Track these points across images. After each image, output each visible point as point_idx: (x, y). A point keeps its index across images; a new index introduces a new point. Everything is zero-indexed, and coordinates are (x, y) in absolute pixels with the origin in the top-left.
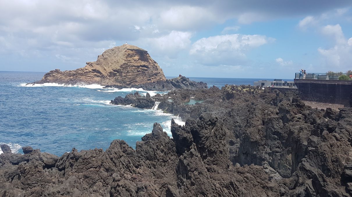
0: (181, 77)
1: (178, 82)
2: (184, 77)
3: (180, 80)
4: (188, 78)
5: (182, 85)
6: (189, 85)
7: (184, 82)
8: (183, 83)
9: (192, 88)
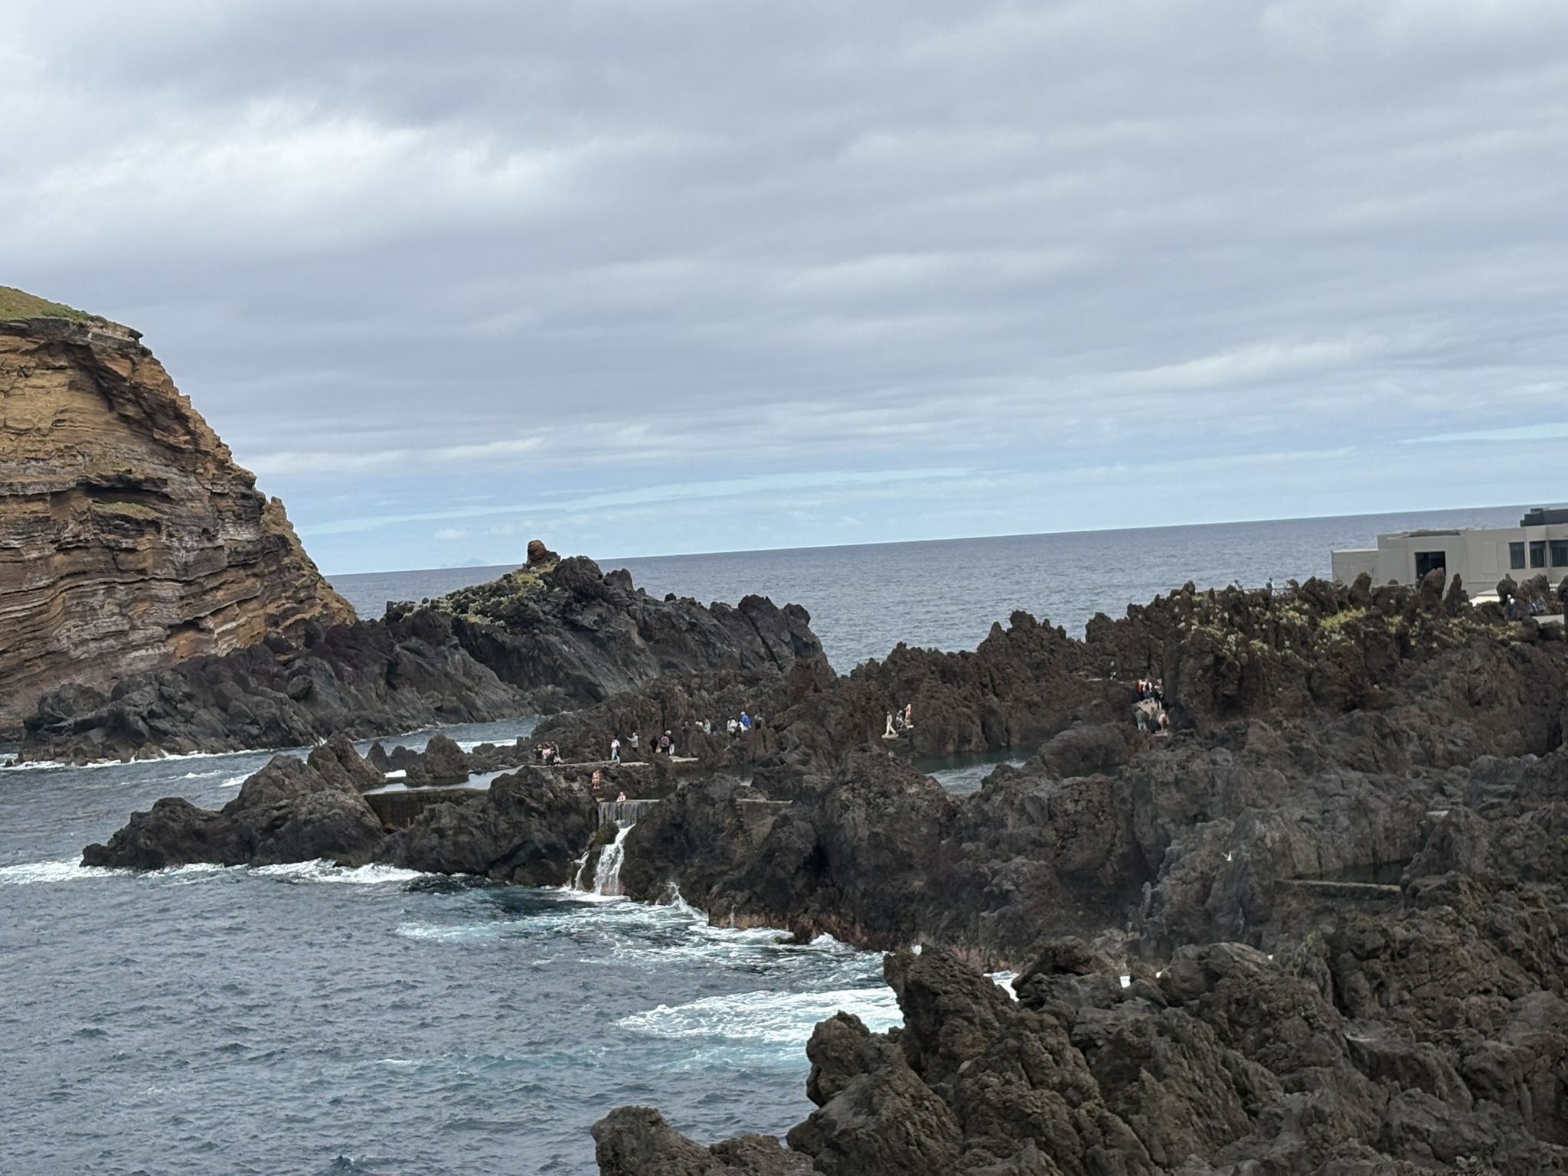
0: (550, 568)
1: (521, 619)
2: (583, 561)
3: (542, 597)
4: (623, 576)
5: (568, 647)
6: (638, 642)
7: (588, 619)
8: (575, 627)
9: (670, 665)
